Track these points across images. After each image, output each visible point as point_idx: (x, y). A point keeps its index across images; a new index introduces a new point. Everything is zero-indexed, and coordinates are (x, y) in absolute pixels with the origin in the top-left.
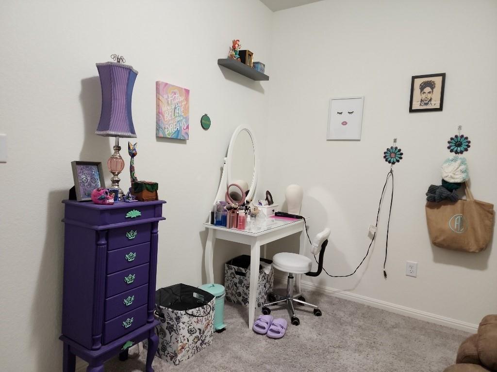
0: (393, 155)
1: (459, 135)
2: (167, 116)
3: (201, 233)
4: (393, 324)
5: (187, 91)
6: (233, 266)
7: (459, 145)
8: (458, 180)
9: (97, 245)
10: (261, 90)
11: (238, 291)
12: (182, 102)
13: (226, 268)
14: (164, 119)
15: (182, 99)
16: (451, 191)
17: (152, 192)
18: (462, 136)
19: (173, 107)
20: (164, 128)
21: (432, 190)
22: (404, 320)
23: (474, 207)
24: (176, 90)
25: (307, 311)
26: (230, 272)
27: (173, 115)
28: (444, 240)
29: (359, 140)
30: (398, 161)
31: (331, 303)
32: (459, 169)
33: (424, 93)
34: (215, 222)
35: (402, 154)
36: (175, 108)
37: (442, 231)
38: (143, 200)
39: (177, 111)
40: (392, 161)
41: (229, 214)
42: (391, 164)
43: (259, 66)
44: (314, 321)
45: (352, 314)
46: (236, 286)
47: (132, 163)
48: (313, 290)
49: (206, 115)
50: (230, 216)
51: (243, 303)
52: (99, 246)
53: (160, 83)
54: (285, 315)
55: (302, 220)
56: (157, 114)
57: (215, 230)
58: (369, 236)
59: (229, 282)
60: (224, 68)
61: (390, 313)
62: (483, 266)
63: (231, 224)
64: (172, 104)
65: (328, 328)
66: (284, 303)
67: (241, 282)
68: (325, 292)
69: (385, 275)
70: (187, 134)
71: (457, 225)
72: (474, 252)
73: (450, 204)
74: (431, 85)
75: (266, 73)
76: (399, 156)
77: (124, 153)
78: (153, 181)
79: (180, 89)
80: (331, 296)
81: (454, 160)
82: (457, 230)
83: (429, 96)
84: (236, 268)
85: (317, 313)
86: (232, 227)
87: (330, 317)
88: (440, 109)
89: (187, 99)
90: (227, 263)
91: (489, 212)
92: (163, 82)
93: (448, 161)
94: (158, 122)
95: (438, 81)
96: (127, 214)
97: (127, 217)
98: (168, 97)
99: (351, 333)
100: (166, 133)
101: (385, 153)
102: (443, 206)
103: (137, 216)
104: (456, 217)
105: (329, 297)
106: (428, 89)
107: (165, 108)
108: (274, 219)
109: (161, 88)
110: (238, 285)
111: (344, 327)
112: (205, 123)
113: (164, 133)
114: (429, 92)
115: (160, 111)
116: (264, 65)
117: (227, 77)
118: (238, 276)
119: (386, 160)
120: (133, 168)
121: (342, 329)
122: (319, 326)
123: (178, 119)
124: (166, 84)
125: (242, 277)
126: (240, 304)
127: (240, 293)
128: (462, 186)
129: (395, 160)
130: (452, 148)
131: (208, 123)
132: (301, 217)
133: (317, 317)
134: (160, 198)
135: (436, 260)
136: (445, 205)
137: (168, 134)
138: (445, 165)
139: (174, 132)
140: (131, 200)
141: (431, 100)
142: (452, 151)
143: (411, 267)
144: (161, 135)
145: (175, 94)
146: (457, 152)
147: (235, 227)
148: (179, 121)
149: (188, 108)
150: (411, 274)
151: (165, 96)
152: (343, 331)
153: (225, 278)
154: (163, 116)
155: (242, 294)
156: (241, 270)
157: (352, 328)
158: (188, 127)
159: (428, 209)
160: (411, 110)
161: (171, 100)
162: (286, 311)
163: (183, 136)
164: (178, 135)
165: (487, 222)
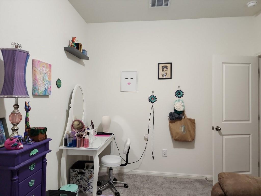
0: (153, 99)
1: (179, 90)
2: (40, 81)
3: (57, 153)
4: (161, 182)
5: (50, 65)
6: (76, 170)
7: (179, 94)
8: (182, 110)
9: (12, 181)
10: (83, 64)
11: (80, 185)
12: (47, 72)
13: (71, 171)
14: (38, 83)
15: (48, 70)
16: (179, 115)
17: (44, 134)
18: (180, 90)
19: (43, 76)
20: (38, 89)
21: (171, 114)
22: (164, 179)
23: (188, 121)
24: (45, 65)
25: (120, 186)
26: (74, 173)
27: (43, 80)
28: (179, 137)
29: (137, 92)
30: (155, 102)
31: (129, 178)
32: (181, 105)
33: (164, 71)
34: (68, 145)
35: (156, 98)
36: (44, 76)
37: (177, 133)
38: (39, 141)
39: (45, 78)
40: (152, 102)
41: (78, 139)
42: (152, 103)
43: (85, 52)
44: (126, 191)
45: (142, 182)
46: (79, 181)
47: (27, 116)
48: (118, 173)
49: (59, 79)
50: (79, 140)
51: (84, 191)
52: (13, 182)
53: (36, 60)
54: (110, 192)
55: (113, 135)
56: (33, 80)
57: (67, 150)
58: (144, 139)
59: (74, 180)
60: (67, 51)
61: (157, 177)
62: (193, 147)
63: (80, 145)
64: (42, 73)
65: (135, 194)
66: (109, 185)
67: (82, 178)
68: (124, 172)
69: (153, 158)
70: (50, 91)
71: (183, 130)
72: (190, 141)
73: (179, 121)
74: (166, 67)
75: (88, 56)
76: (155, 99)
77: (22, 110)
78: (43, 126)
79: (46, 64)
80: (128, 174)
81: (179, 101)
82: (183, 132)
83: (166, 72)
84: (78, 170)
85: (126, 186)
86: (80, 147)
87: (133, 186)
88: (171, 78)
89: (50, 70)
90: (72, 169)
91: (194, 123)
92: (37, 60)
93: (176, 101)
94: (34, 85)
95: (169, 66)
96: (31, 153)
97: (30, 155)
98: (40, 69)
99: (146, 193)
100: (40, 92)
101: (149, 98)
102: (176, 122)
103: (36, 153)
104: (182, 126)
105: (127, 175)
106: (165, 69)
107: (39, 77)
108: (96, 137)
109: (36, 63)
110: (80, 181)
111: (142, 191)
112: (59, 84)
113: (38, 92)
114: (166, 71)
115: (36, 78)
116: (87, 52)
117: (69, 57)
118: (80, 175)
119: (150, 101)
120: (28, 118)
121: (142, 192)
122: (130, 194)
123: (45, 83)
124: (39, 61)
125: (82, 175)
126: (82, 192)
127: (81, 185)
128: (183, 112)
129: (154, 101)
130: (177, 95)
131: (60, 84)
132: (112, 134)
133: (126, 189)
134: (48, 137)
135: (175, 147)
136: (177, 121)
137: (40, 93)
138: (175, 103)
139: (43, 91)
140: (31, 142)
141: (167, 74)
142: (177, 97)
143: (164, 152)
144: (36, 93)
145: (44, 67)
146: (179, 97)
147: (82, 147)
148: (46, 84)
149: (51, 75)
150: (165, 155)
151: (39, 69)
152: (142, 193)
153: (71, 178)
154: (38, 81)
155: (83, 185)
156: (82, 171)
157: (146, 190)
158: (51, 88)
159: (170, 123)
160: (159, 78)
161: (42, 71)
162: (109, 189)
163: (48, 93)
164: (46, 93)
165: (193, 127)
